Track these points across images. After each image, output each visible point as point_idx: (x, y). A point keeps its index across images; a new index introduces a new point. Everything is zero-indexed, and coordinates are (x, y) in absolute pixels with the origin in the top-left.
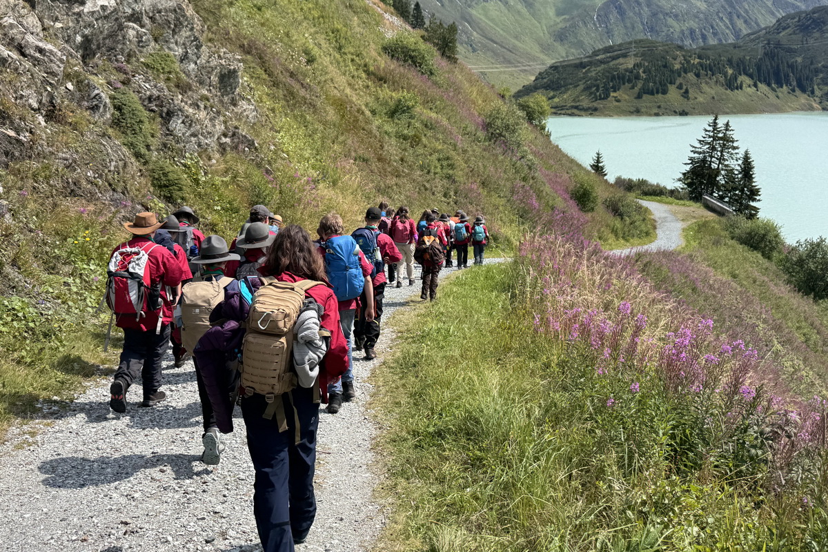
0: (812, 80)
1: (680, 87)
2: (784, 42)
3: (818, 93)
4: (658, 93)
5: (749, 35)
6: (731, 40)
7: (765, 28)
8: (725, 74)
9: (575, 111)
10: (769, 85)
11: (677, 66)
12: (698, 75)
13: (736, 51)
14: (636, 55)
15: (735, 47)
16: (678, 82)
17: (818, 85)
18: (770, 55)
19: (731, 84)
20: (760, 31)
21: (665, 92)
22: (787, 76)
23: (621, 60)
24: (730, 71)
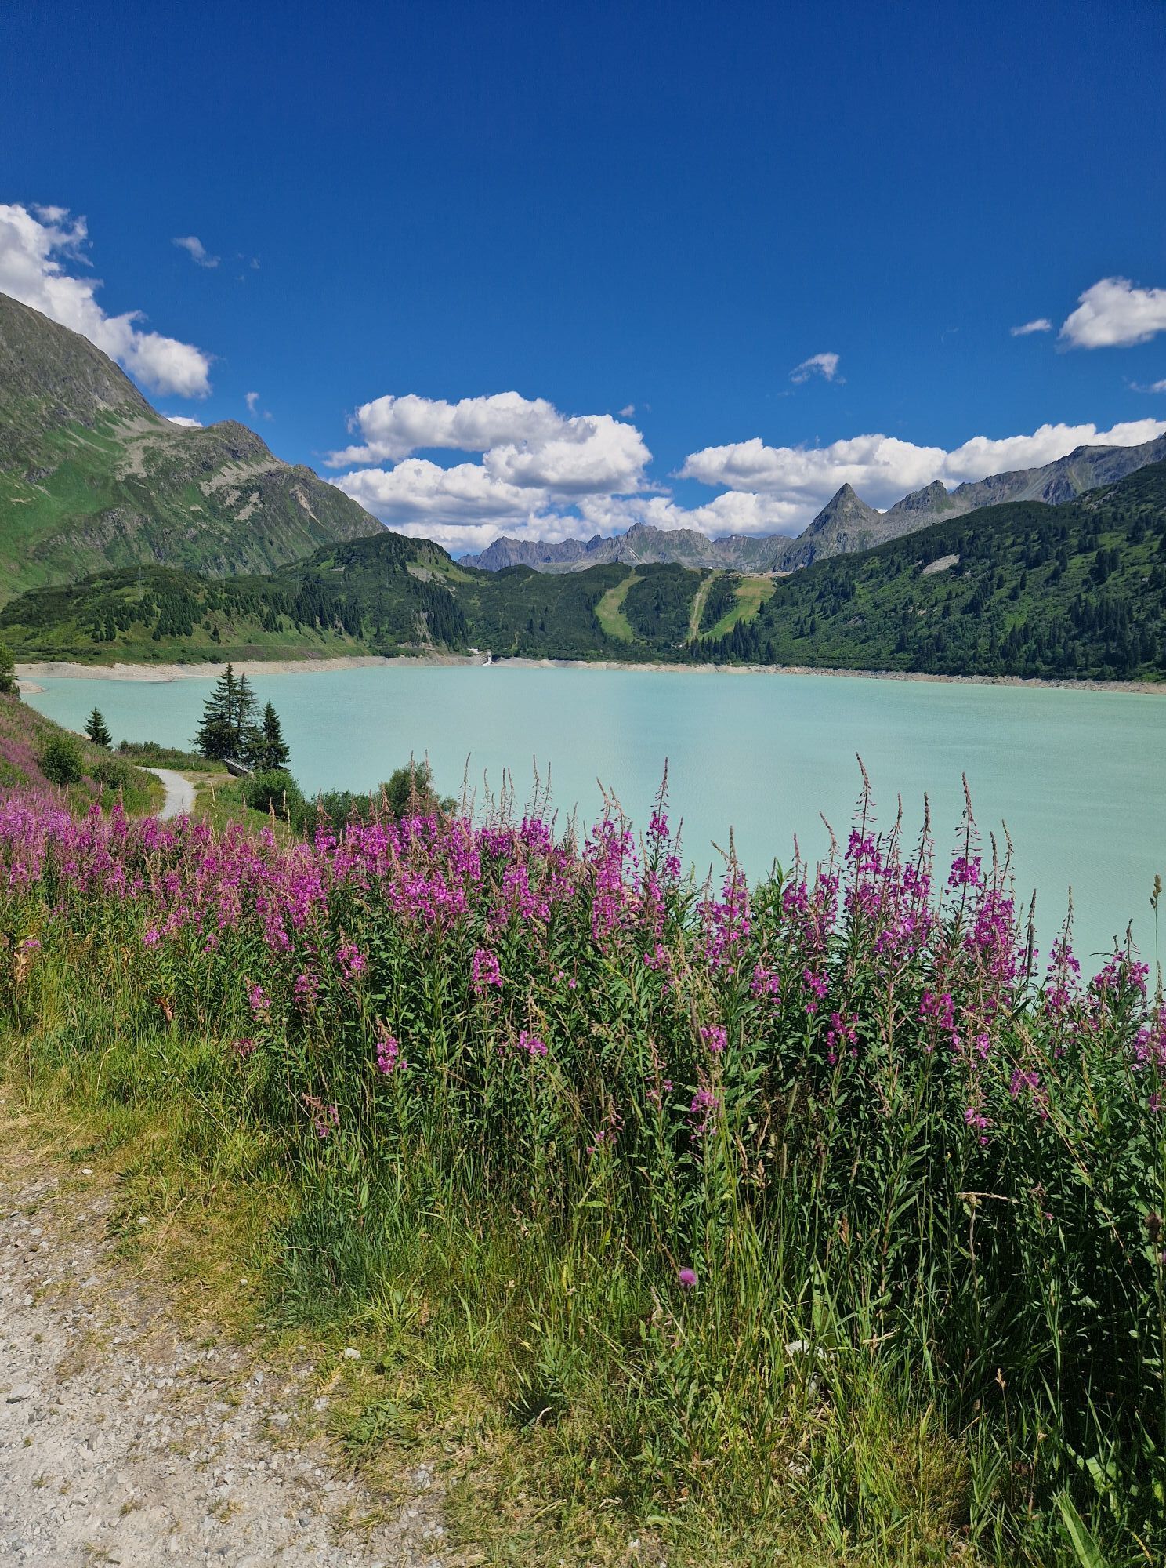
0: (359, 621)
1: (207, 627)
2: (324, 576)
3: (367, 636)
4: (180, 633)
5: (284, 566)
6: (265, 571)
7: (302, 560)
8: (260, 613)
9: (68, 655)
10: (313, 626)
11: (201, 601)
12: (228, 613)
13: (270, 585)
14: (145, 585)
15: (269, 581)
16: (205, 619)
17: (366, 627)
18: (309, 591)
19: (270, 624)
20: (297, 562)
21: (188, 633)
22: (331, 617)
23: (126, 590)
24: (266, 610)
